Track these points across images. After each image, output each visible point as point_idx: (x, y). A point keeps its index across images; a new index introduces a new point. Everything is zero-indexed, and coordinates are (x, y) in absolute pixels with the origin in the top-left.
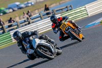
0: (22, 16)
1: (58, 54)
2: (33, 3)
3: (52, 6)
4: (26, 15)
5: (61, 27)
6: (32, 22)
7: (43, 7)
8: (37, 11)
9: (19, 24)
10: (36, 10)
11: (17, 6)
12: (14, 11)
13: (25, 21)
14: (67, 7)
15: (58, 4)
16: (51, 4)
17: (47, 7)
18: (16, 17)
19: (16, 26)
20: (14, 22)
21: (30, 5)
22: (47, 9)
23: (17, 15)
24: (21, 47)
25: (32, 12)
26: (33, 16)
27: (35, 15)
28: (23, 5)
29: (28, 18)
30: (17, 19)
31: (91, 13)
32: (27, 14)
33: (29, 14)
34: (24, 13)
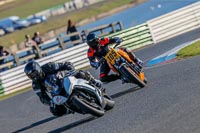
0: (23, 43)
1: (108, 108)
2: (44, 18)
3: (82, 23)
4: (30, 41)
5: (106, 58)
6: (44, 56)
7: (64, 26)
8: (52, 34)
9: (17, 58)
10: (49, 31)
11: (14, 23)
12: (7, 32)
13: (29, 53)
14: (111, 26)
15: (94, 19)
16: (81, 20)
17: (72, 25)
18: (12, 44)
19: (12, 63)
20: (7, 54)
21: (38, 21)
22: (72, 29)
23: (13, 42)
24: (39, 91)
25: (42, 35)
26: (46, 43)
27: (49, 42)
28: (24, 22)
29: (34, 48)
30: (14, 49)
31: (158, 38)
32: (33, 39)
33: (37, 39)
34: (27, 37)
